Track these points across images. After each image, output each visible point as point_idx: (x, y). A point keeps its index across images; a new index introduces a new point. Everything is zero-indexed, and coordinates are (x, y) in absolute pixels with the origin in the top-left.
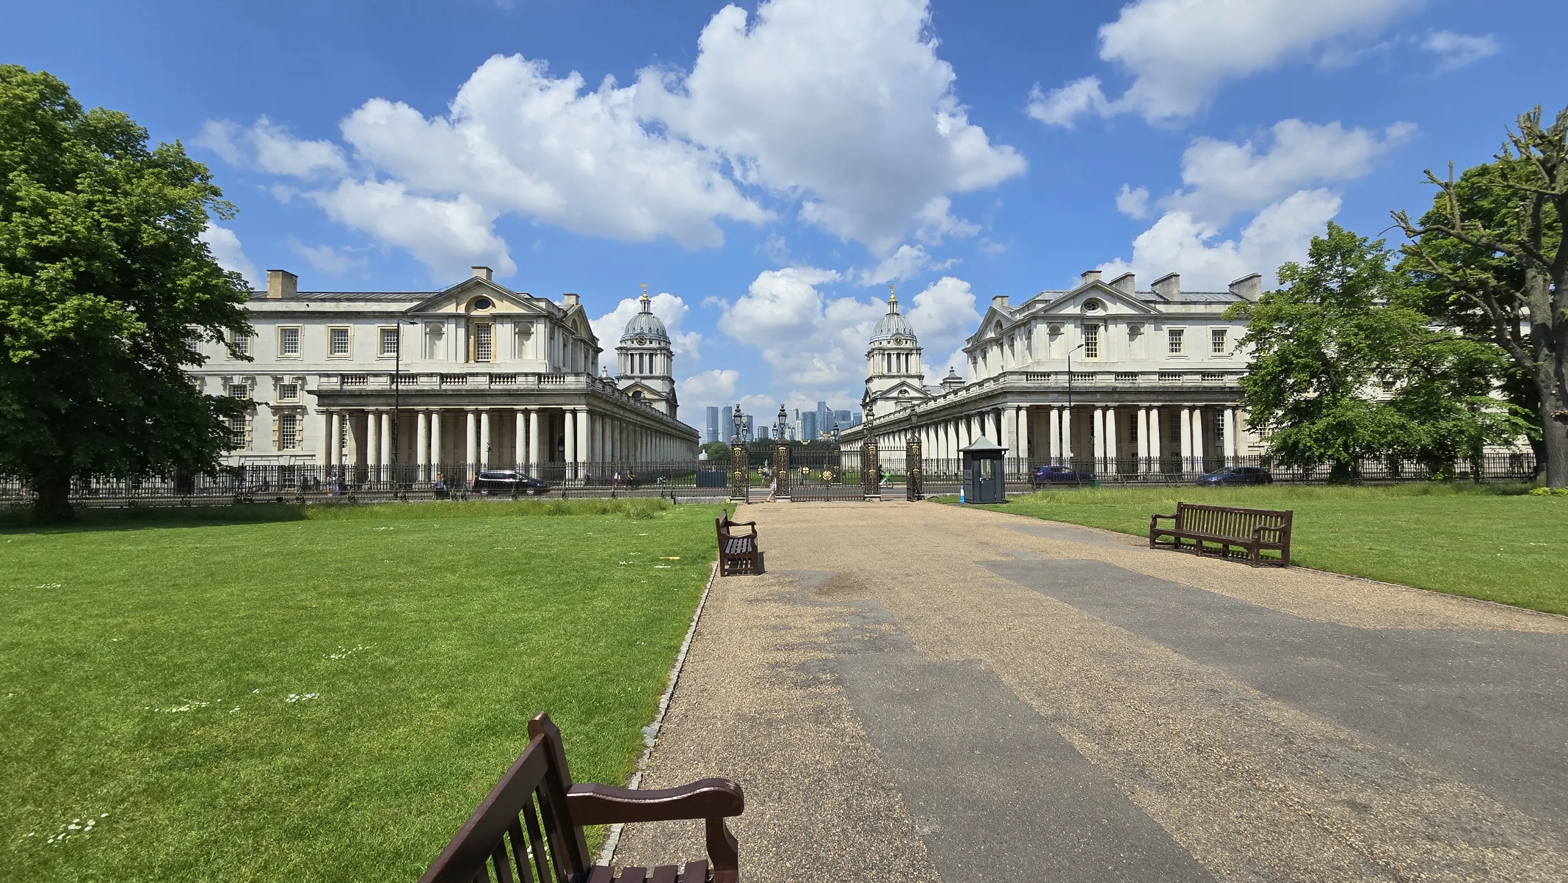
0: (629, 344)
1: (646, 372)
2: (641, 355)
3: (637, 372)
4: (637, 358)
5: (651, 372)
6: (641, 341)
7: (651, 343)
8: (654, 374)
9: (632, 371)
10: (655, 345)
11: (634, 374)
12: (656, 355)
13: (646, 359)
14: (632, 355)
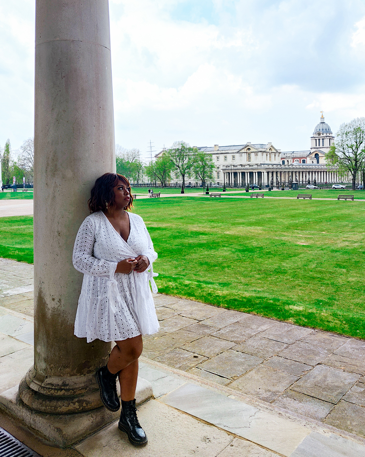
0: (315, 136)
1: (321, 146)
2: (319, 139)
3: (318, 146)
4: (318, 141)
5: (323, 146)
6: (319, 134)
7: (323, 134)
8: (324, 146)
9: (316, 146)
10: (325, 135)
11: (317, 147)
12: (325, 139)
13: (321, 141)
14: (316, 139)
